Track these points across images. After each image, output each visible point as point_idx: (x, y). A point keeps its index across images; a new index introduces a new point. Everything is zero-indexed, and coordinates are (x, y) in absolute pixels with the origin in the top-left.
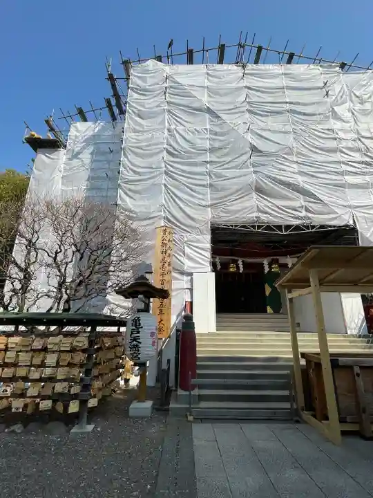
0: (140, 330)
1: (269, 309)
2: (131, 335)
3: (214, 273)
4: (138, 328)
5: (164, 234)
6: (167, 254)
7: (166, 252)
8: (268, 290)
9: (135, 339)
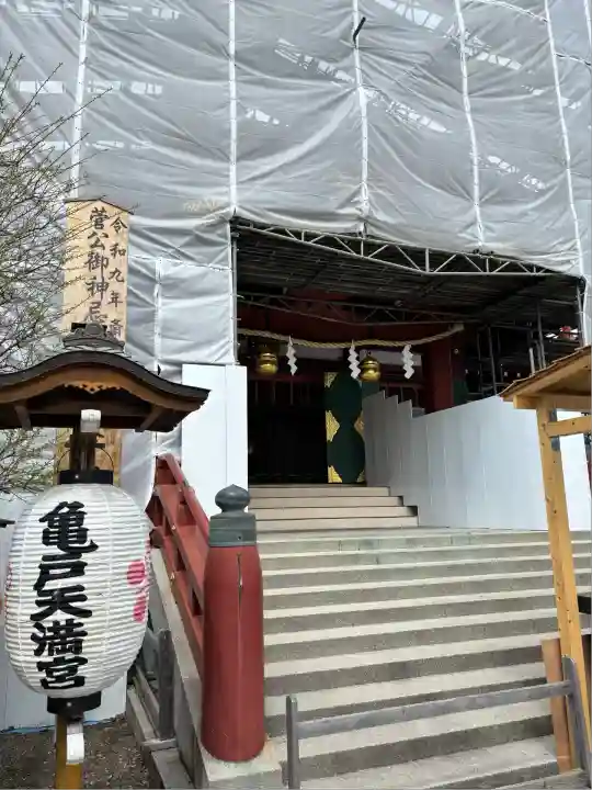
0: (85, 557)
1: (333, 475)
2: (38, 586)
3: (244, 369)
4: (77, 553)
5: (99, 224)
6: (108, 296)
7: (103, 287)
8: (332, 427)
9: (61, 601)
